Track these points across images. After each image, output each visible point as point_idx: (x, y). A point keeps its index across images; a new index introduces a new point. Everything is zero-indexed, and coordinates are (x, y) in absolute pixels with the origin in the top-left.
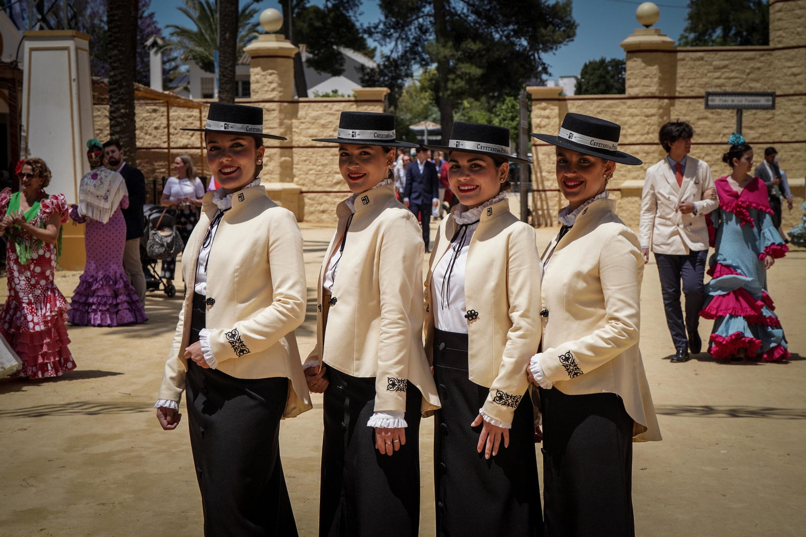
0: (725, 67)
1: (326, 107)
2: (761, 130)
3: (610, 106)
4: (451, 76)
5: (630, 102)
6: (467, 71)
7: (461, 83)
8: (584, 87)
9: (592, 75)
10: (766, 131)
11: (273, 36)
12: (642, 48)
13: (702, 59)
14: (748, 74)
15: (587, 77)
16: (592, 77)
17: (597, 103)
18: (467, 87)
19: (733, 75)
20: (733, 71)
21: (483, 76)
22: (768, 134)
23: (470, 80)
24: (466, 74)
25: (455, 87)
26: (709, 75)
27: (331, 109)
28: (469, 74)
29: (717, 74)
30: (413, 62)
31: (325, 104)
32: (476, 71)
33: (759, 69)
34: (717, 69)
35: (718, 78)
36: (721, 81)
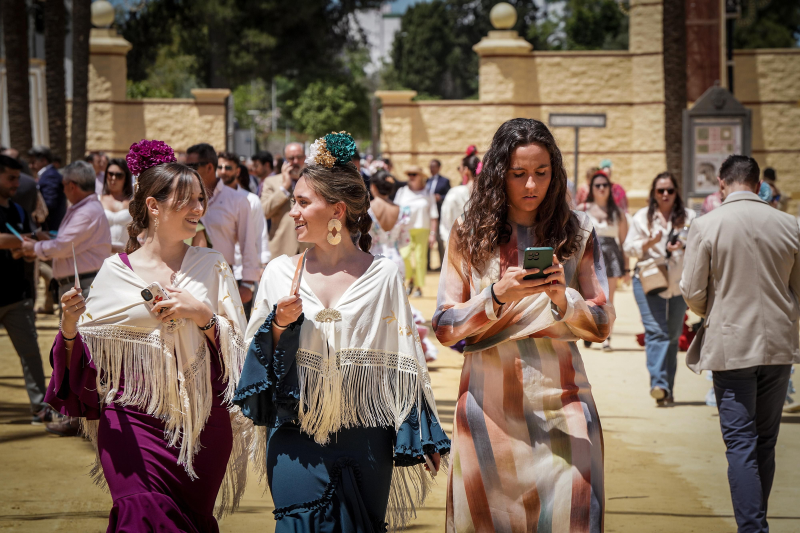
0: (584, 73)
1: (163, 109)
2: (620, 140)
3: (464, 113)
4: (233, 48)
5: (485, 109)
6: (257, 40)
7: (246, 58)
8: (407, 46)
9: (419, 25)
10: (625, 140)
11: (105, 32)
12: (498, 52)
13: (558, 64)
14: (607, 81)
15: (412, 28)
16: (420, 30)
17: (450, 109)
18: (256, 63)
19: (591, 81)
20: (591, 77)
21: (279, 47)
22: (628, 144)
23: (261, 53)
24: (255, 44)
25: (238, 62)
26: (567, 81)
27: (168, 111)
28: (259, 44)
29: (575, 80)
30: (170, 21)
31: (162, 106)
32: (267, 40)
33: (618, 75)
34: (575, 75)
35: (577, 84)
36: (579, 88)
